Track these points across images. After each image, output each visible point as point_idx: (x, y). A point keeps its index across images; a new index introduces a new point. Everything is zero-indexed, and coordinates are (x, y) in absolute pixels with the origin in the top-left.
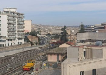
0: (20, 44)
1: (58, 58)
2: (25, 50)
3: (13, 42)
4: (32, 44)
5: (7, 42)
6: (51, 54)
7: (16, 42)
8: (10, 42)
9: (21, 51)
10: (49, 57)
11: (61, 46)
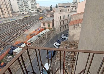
0: (36, 12)
1: (50, 15)
2: (38, 14)
3: (34, 11)
4: (40, 13)
5: (32, 12)
6: (48, 14)
7: (35, 11)
8: (33, 12)
9: (37, 14)
10: (47, 15)
11: (50, 12)
